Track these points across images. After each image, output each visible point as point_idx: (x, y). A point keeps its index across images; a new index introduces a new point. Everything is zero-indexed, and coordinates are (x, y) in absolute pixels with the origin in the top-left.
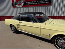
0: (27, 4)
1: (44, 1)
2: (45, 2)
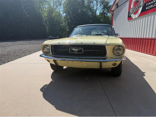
0: (147, 8)
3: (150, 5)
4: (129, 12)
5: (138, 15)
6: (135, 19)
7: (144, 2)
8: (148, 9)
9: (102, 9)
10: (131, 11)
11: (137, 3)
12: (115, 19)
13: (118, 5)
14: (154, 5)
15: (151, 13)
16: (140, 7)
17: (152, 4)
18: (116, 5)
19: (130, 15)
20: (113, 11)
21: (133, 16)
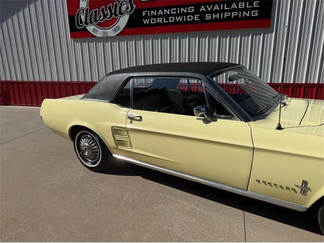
0: (146, 21)
1: (234, 6)
2: (238, 10)
3: (156, 17)
4: (72, 19)
5: (115, 30)
6: (105, 39)
7: (134, 6)
8: (150, 24)
10: (83, 17)
14: (167, 20)
16: (121, 14)
17: (160, 16)
19: (80, 26)
21: (94, 30)
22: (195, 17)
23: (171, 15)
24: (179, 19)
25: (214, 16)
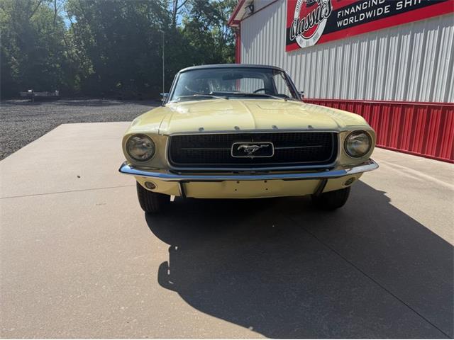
3: (348, 16)
4: (288, 30)
5: (314, 40)
6: (309, 49)
7: (332, 8)
8: (343, 27)
9: (192, 12)
10: (295, 28)
11: (310, 6)
12: (248, 47)
13: (253, 6)
14: (358, 18)
15: (351, 38)
16: (321, 19)
17: (353, 15)
18: (249, 6)
19: (292, 38)
20: (238, 22)
21: (301, 40)
22: (386, 9)
23: (362, 11)
24: (369, 15)
25: (406, 3)
